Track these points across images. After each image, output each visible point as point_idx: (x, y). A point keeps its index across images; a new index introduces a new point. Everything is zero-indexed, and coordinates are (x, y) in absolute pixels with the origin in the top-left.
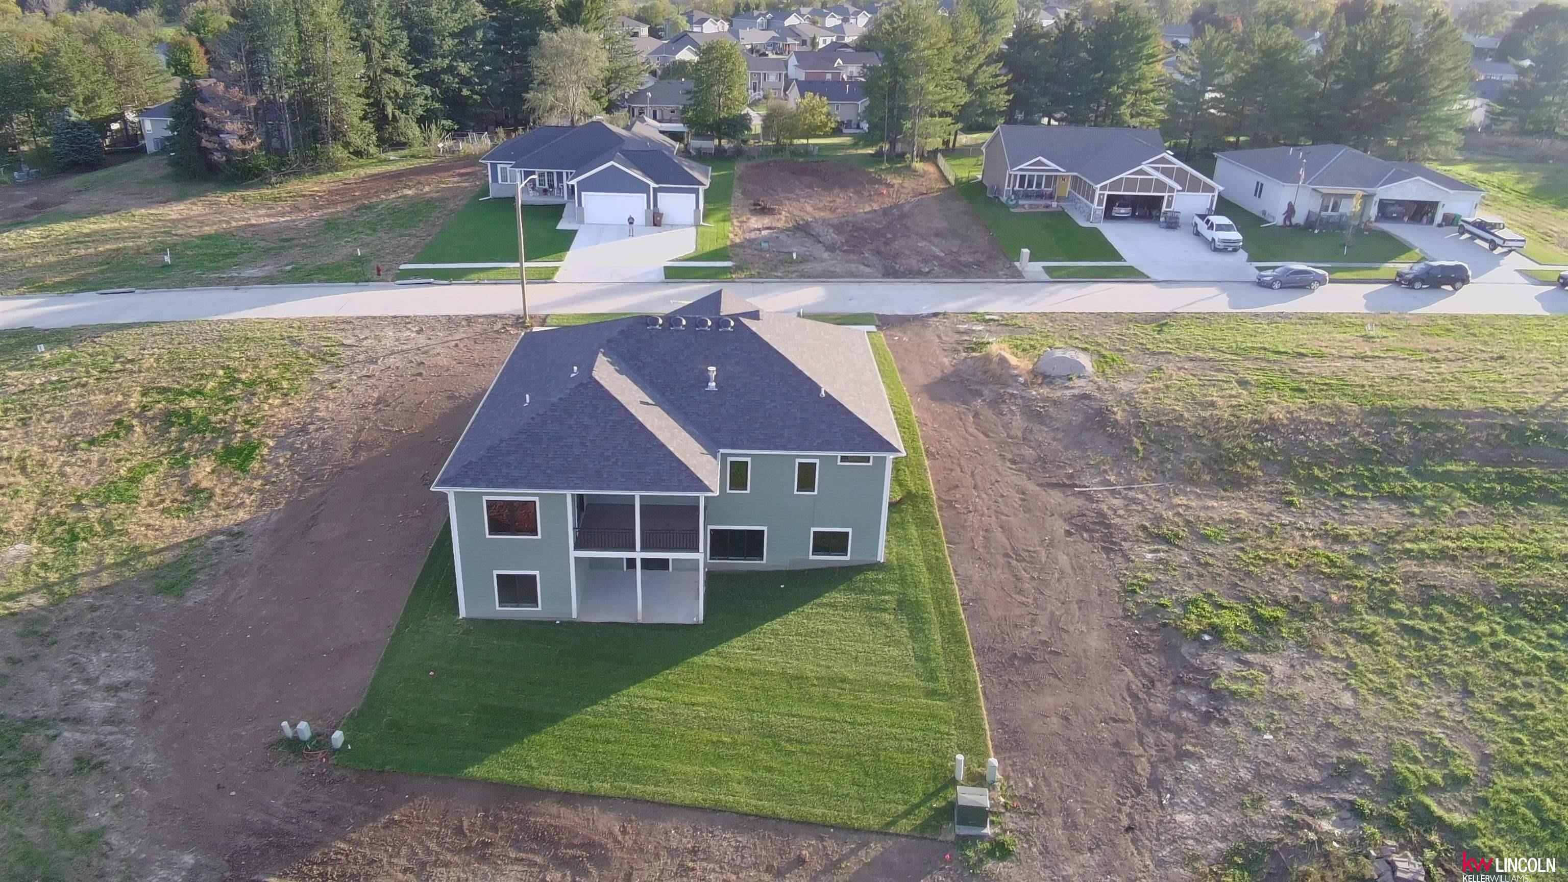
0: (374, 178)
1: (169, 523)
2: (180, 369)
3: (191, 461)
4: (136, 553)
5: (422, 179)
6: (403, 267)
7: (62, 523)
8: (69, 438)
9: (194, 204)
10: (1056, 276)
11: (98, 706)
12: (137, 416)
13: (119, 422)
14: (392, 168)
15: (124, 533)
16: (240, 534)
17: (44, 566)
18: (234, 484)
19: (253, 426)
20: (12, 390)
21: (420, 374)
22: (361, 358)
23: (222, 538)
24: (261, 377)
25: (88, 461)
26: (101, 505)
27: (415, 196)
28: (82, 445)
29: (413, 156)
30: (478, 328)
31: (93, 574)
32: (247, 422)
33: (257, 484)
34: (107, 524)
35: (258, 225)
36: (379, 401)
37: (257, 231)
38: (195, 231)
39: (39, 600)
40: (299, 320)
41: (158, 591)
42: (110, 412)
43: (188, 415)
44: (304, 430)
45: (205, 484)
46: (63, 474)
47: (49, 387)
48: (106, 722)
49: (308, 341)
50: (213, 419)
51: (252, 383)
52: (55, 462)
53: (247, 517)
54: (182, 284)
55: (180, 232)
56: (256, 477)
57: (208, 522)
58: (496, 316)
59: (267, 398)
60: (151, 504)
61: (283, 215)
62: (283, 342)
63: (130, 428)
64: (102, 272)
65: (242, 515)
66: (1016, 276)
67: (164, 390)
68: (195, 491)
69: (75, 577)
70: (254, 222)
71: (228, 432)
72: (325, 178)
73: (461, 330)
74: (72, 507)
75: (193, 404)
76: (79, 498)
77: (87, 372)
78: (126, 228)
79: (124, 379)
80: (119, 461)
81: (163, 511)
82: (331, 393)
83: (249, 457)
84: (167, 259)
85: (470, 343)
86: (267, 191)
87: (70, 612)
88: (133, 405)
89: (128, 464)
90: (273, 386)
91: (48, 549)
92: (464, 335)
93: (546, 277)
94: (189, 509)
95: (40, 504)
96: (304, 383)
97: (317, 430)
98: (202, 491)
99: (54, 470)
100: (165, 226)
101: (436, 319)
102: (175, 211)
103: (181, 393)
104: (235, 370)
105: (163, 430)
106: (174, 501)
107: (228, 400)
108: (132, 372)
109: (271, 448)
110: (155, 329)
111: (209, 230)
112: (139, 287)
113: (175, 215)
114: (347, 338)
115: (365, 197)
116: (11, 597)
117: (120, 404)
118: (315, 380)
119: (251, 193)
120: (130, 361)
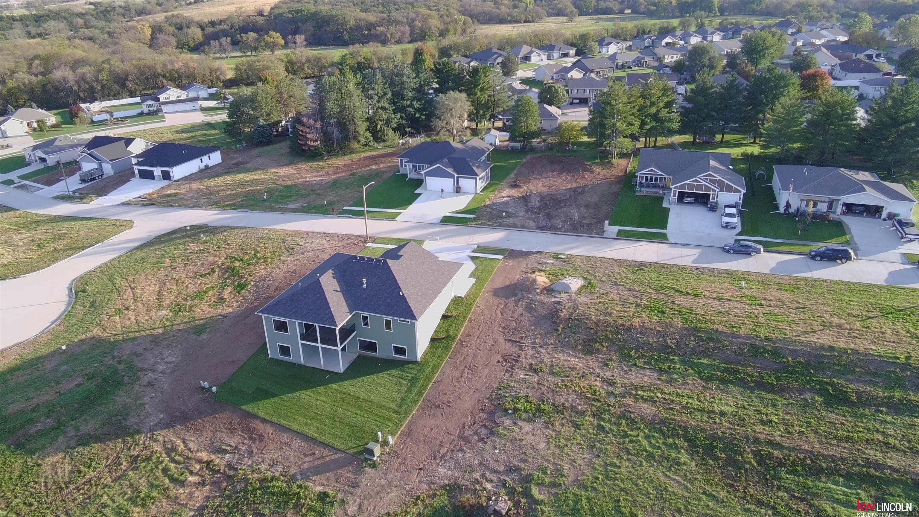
0: (366, 158)
1: (208, 310)
2: (242, 249)
3: (226, 287)
4: (194, 319)
5: (383, 160)
6: (346, 208)
7: (179, 305)
8: (196, 273)
9: (292, 168)
10: (622, 236)
11: (161, 367)
12: (219, 267)
13: (213, 269)
14: (375, 153)
15: (194, 311)
16: (226, 317)
17: (167, 319)
18: (234, 298)
19: (251, 276)
20: (188, 252)
21: (314, 261)
22: (301, 251)
23: (221, 317)
24: (264, 256)
25: (196, 283)
26: (192, 300)
27: (375, 170)
28: (198, 277)
29: (388, 147)
30: (350, 241)
31: (179, 324)
32: (250, 274)
33: (241, 299)
34: (191, 307)
35: (309, 181)
36: (294, 271)
37: (306, 184)
38: (284, 183)
39: (161, 331)
40: (292, 231)
41: (194, 333)
42: (212, 264)
43: (234, 269)
44: (264, 280)
45: (225, 297)
46: (187, 287)
47: (199, 252)
48: (161, 373)
49: (289, 241)
50: (241, 271)
51: (260, 258)
52: (188, 282)
53: (231, 311)
54: (264, 210)
55: (279, 183)
56: (242, 296)
57: (219, 311)
59: (261, 265)
61: (320, 176)
62: (280, 241)
63: (214, 272)
64: (242, 201)
66: (601, 233)
67: (232, 258)
68: (221, 299)
69: (173, 325)
70: (308, 179)
71: (242, 277)
72: (346, 157)
73: (343, 241)
74: (184, 299)
75: (238, 264)
76: (188, 297)
77: (213, 247)
78: (262, 179)
79: (223, 251)
80: (205, 284)
81: (209, 305)
82: (281, 266)
83: (243, 289)
84: (265, 197)
85: (341, 248)
86: (321, 163)
87: (167, 336)
88: (220, 263)
89: (208, 286)
90: (265, 259)
91: (171, 314)
92: (342, 244)
93: (393, 217)
94: (216, 305)
95: (176, 297)
96: (276, 260)
97: (268, 281)
98: (224, 299)
99: (186, 285)
100: (276, 179)
101: (338, 235)
102: (283, 171)
103: (237, 259)
104: (258, 252)
105: (224, 274)
106: (214, 302)
107: (249, 264)
108: (226, 249)
109: (251, 286)
110: (244, 231)
111: (289, 183)
112: (251, 209)
113: (282, 174)
114: (302, 241)
115: (356, 169)
116: (153, 329)
117: (217, 261)
118: (280, 259)
119: (315, 164)
120: (228, 244)
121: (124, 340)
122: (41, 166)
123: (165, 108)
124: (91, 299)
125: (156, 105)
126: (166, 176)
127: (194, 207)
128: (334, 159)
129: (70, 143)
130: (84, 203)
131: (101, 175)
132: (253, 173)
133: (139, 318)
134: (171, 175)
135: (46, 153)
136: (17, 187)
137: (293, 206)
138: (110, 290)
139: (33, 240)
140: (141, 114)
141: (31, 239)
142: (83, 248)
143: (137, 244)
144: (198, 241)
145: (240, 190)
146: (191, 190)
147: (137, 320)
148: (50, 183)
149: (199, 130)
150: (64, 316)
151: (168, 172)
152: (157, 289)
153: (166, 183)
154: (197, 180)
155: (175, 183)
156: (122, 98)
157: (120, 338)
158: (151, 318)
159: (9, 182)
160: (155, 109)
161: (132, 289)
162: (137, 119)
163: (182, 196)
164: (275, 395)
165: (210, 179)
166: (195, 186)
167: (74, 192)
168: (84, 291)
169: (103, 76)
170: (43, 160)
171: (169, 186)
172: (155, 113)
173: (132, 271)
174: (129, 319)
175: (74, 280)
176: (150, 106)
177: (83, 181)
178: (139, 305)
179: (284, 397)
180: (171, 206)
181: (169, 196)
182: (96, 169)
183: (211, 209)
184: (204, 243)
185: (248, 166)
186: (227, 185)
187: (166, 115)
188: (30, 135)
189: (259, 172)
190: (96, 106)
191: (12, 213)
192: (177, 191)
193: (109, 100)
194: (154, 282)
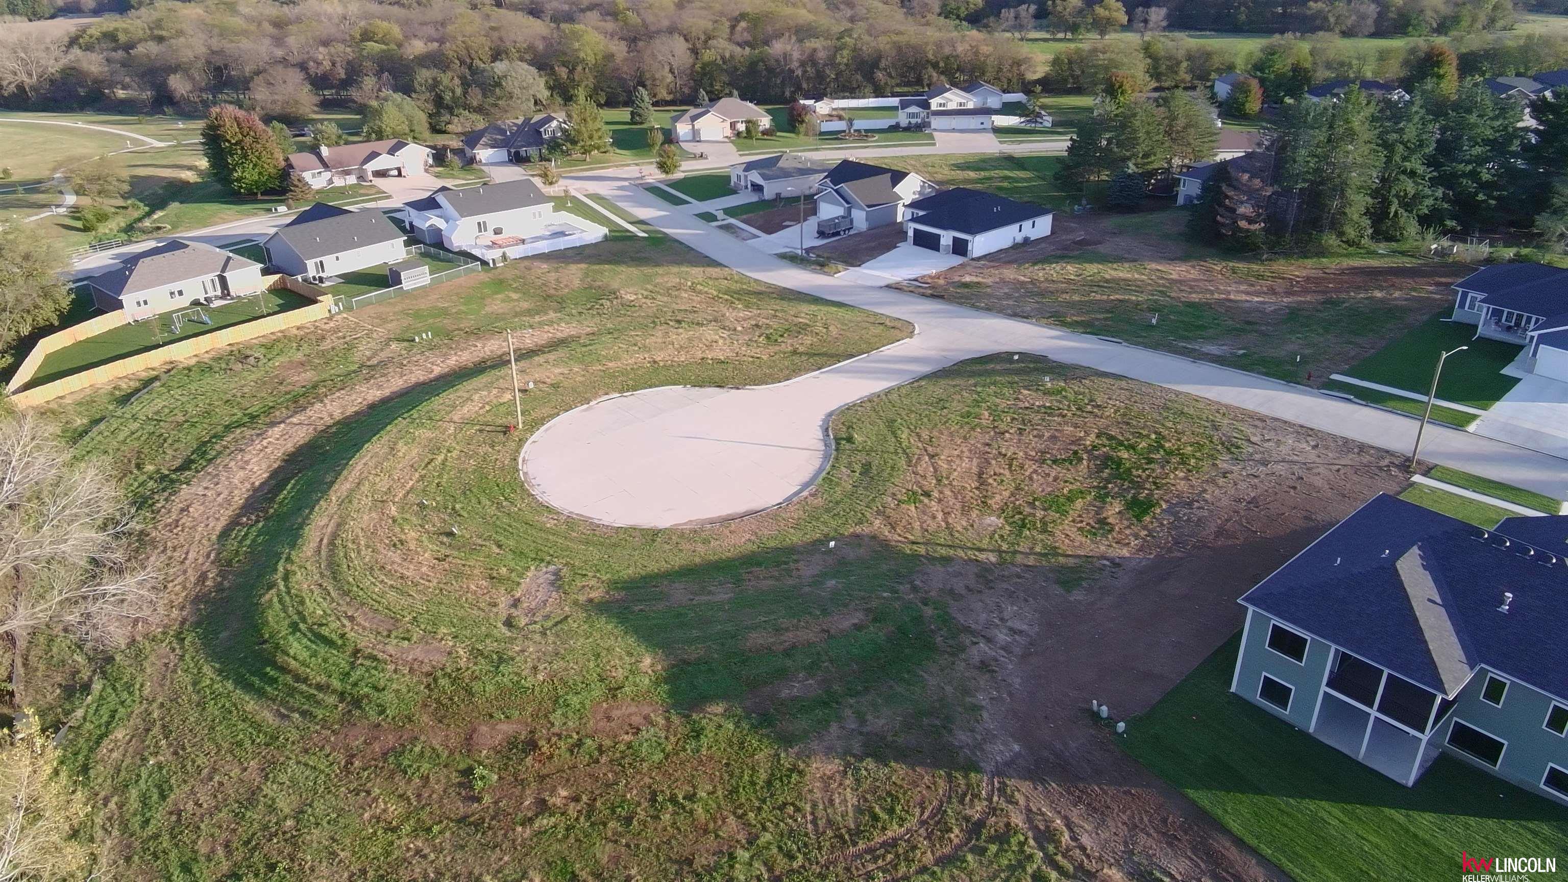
0: (1354, 271)
1: (1080, 539)
2: (1128, 424)
3: (1109, 499)
4: (1054, 551)
5: (1397, 281)
6: (1335, 377)
7: (1020, 513)
8: (1043, 453)
9: (1193, 267)
11: (1001, 637)
12: (1087, 452)
13: (1076, 453)
14: (1374, 263)
15: (1051, 534)
16: (1118, 565)
17: (1002, 537)
18: (1129, 527)
19: (1158, 488)
20: (1022, 405)
21: (1294, 488)
22: (1257, 457)
23: (1107, 563)
24: (1178, 450)
25: (1048, 475)
26: (1045, 510)
27: (1382, 301)
28: (1049, 462)
29: (1403, 253)
30: (1366, 459)
31: (1026, 555)
32: (1155, 483)
33: (1144, 533)
34: (1045, 524)
35: (1237, 301)
36: (1253, 501)
37: (1230, 307)
38: (1184, 296)
39: (993, 558)
40: (1226, 406)
41: (1058, 582)
42: (1073, 443)
43: (1119, 462)
44: (1190, 504)
45: (1110, 520)
46: (1031, 479)
47: (1043, 410)
48: (1002, 648)
49: (1225, 429)
50: (1135, 472)
51: (1170, 453)
52: (1030, 467)
53: (1127, 555)
54: (1155, 346)
55: (1173, 295)
56: (1145, 528)
57: (1103, 548)
58: (1387, 452)
59: (1176, 469)
60: (1073, 521)
61: (1257, 294)
62: (1206, 424)
63: (1080, 460)
64: (1106, 319)
65: (1125, 552)
67: (1111, 438)
68: (1103, 522)
69: (1015, 552)
70: (1232, 297)
71: (1140, 486)
72: (1309, 262)
73: (1351, 456)
74: (1029, 503)
75: (1126, 456)
76: (1035, 499)
77: (1069, 406)
78: (1136, 280)
79: (1090, 419)
80: (1066, 482)
81: (1080, 529)
82: (1221, 481)
83: (1145, 512)
84: (1154, 321)
85: (1349, 471)
86: (1255, 267)
87: (1006, 573)
88: (1088, 443)
89: (1071, 487)
90: (1184, 460)
91: (1008, 528)
92: (1349, 463)
93: (1459, 422)
94: (1095, 534)
95: (1012, 494)
96: (1206, 464)
97: (1199, 508)
98: (1108, 524)
99: (1027, 473)
100: (1164, 286)
101: (1334, 438)
102: (1177, 271)
103: (1121, 443)
104: (1164, 438)
105: (1100, 470)
106: (1088, 524)
107: (1150, 461)
108: (1096, 416)
109: (1163, 510)
110: (1124, 384)
111: (1195, 297)
112: (1126, 340)
113: (1174, 276)
114: (1255, 435)
115: (1337, 290)
116: (980, 550)
117: (1081, 439)
118: (1214, 465)
119: (1241, 266)
120: (1099, 406)
121: (931, 559)
122: (754, 198)
123: (935, 122)
124: (862, 457)
125: (922, 115)
126: (960, 248)
127: (1015, 315)
128: (1282, 261)
129: (800, 166)
130: (825, 273)
131: (849, 229)
132: (1115, 266)
133: (950, 521)
134: (970, 248)
135: (765, 177)
136: (721, 227)
137: (1213, 349)
138: (892, 449)
139: (757, 326)
140: (895, 128)
141: (754, 323)
142: (838, 357)
143: (926, 369)
144: (1037, 387)
145: (1098, 297)
146: (1003, 281)
147: (947, 523)
148: (770, 228)
149: (996, 168)
150: (820, 479)
151: (966, 242)
152: (975, 470)
153: (958, 260)
154: (1010, 262)
155: (974, 263)
156: (864, 97)
157: (922, 550)
158: (972, 526)
159: (708, 217)
160: (919, 121)
161: (932, 457)
162: (889, 135)
163: (989, 290)
164: (1258, 791)
165: (1035, 264)
166: (1010, 273)
167: (808, 251)
168: (850, 440)
169: (844, 57)
170: (757, 188)
171: (962, 266)
172: (917, 129)
173: (925, 420)
174: (934, 517)
175: (830, 415)
176: (912, 115)
177: (821, 234)
178: (948, 492)
179: (1281, 801)
180: (973, 306)
181: (966, 285)
182: (843, 217)
183: (1048, 325)
184: (1047, 393)
185: (1102, 249)
186: (1069, 282)
187: (935, 134)
188: (732, 142)
189: (1127, 265)
190: (823, 107)
191: (718, 270)
192: (980, 279)
193: (844, 98)
194: (967, 454)
